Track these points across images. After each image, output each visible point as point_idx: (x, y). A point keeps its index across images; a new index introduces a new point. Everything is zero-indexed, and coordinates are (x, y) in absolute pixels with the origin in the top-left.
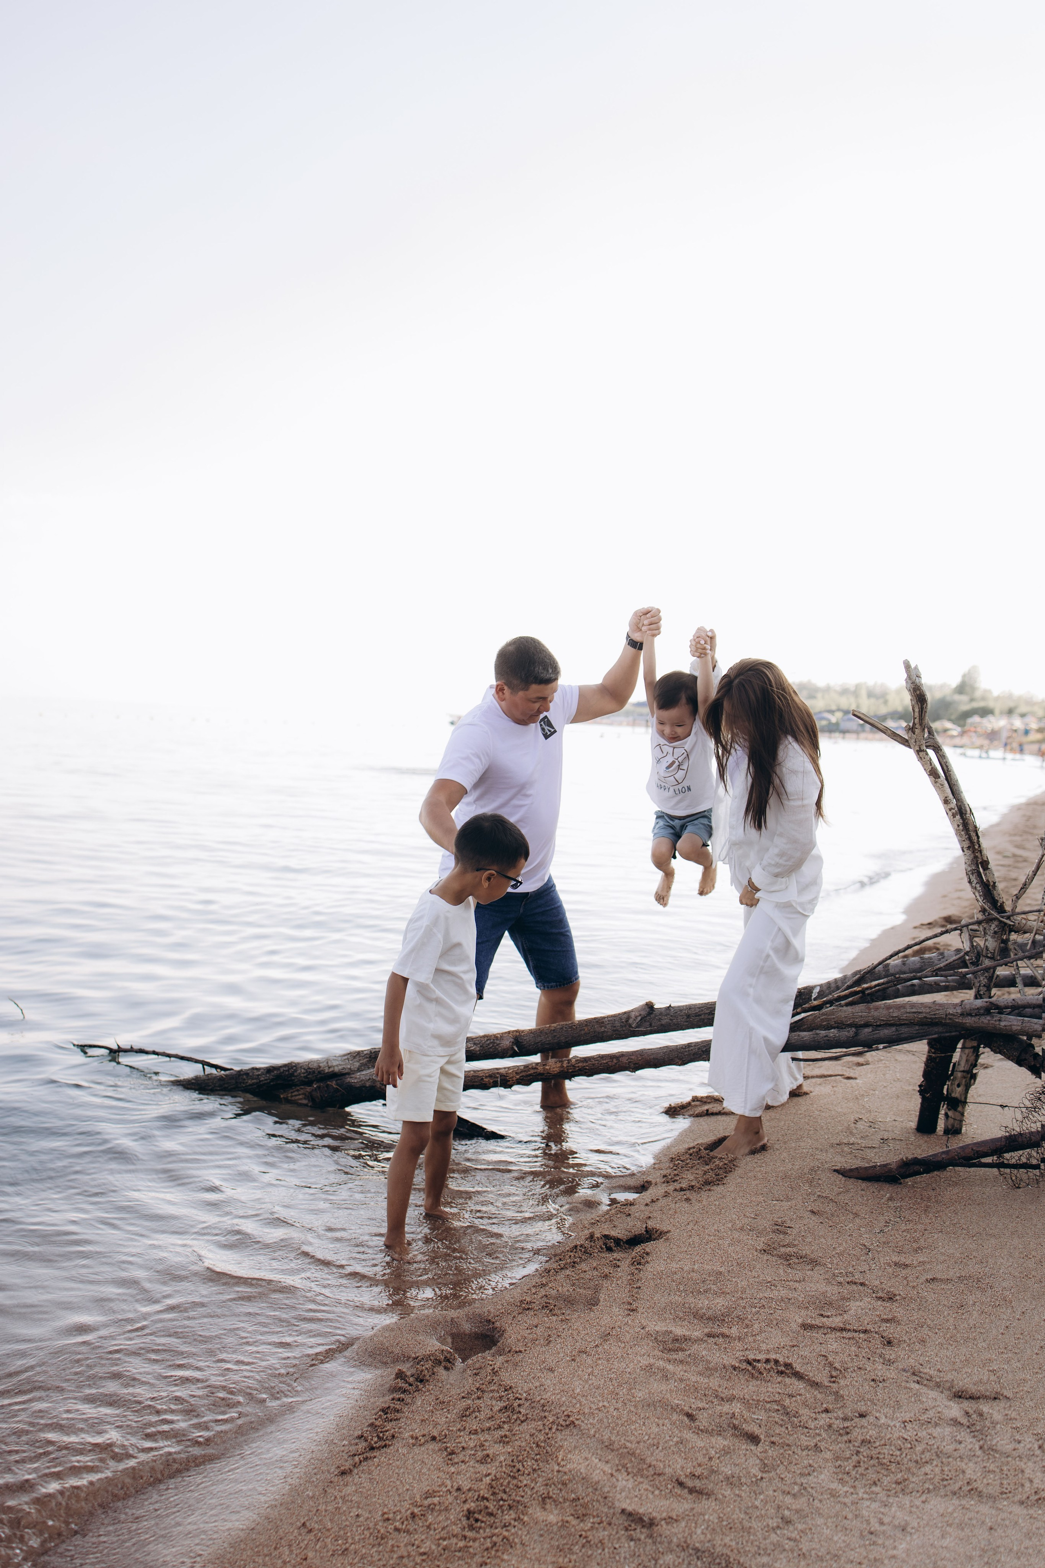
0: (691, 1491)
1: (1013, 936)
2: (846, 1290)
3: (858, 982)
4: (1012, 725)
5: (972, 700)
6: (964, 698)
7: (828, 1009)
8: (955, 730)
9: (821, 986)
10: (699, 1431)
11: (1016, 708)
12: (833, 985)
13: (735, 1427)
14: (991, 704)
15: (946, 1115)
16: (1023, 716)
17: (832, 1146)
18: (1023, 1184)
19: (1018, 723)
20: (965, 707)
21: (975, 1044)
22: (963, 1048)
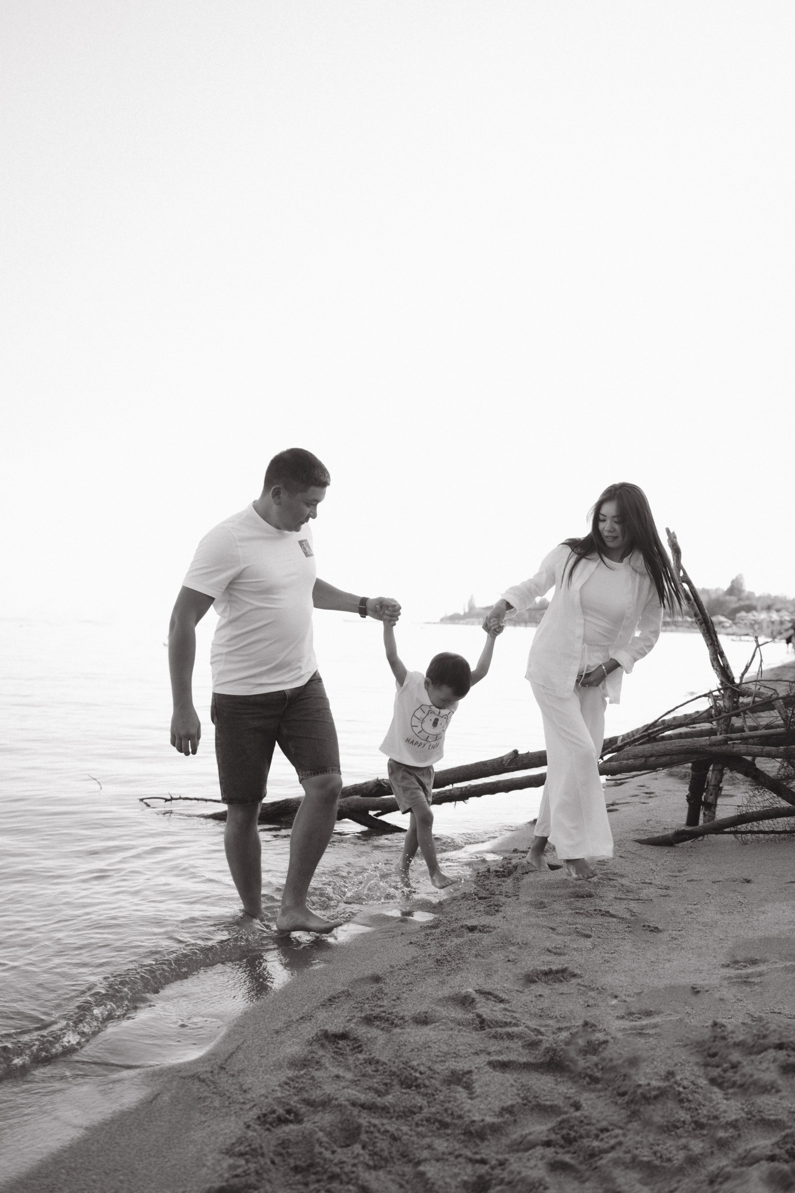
0: (555, 954)
1: (741, 699)
2: (641, 886)
3: (646, 730)
4: (771, 617)
5: (740, 599)
6: (733, 598)
7: (627, 748)
8: (728, 623)
9: (623, 736)
10: (558, 934)
11: (773, 605)
12: (631, 735)
13: (578, 932)
14: (754, 603)
15: (704, 814)
16: (778, 611)
17: (633, 831)
18: (749, 843)
19: (775, 616)
20: (734, 605)
21: (720, 767)
22: (713, 770)
